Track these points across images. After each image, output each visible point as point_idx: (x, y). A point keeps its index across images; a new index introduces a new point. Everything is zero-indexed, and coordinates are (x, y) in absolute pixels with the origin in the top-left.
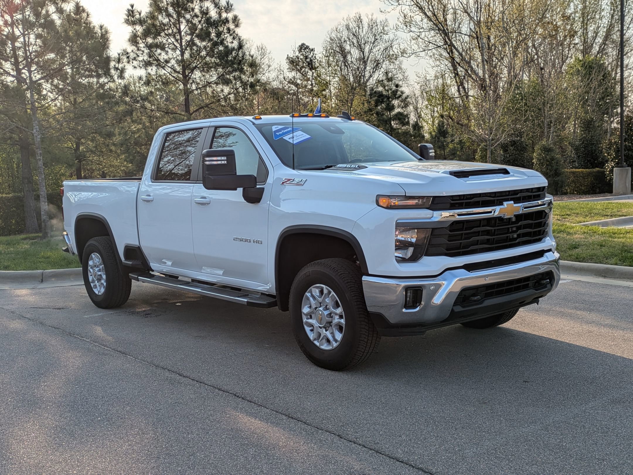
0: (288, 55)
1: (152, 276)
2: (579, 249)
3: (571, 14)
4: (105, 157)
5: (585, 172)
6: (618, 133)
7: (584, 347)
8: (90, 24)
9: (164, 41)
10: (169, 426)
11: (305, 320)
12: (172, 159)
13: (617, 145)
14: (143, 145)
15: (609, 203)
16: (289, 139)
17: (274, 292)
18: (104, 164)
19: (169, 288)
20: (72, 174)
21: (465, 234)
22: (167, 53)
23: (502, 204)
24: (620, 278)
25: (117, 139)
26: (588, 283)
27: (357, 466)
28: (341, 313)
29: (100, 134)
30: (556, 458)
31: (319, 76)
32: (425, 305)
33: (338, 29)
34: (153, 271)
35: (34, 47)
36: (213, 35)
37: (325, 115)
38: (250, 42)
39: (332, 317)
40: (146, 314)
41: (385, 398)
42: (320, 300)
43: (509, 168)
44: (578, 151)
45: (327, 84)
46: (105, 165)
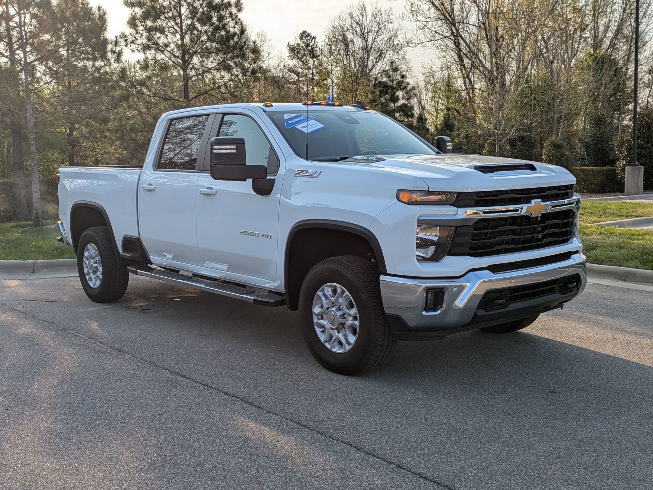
0: (289, 43)
1: (151, 270)
2: (597, 251)
3: (582, 7)
4: (99, 144)
5: (595, 170)
6: (630, 130)
7: (610, 356)
8: (88, 4)
9: (164, 25)
10: (173, 432)
11: (315, 320)
12: (172, 147)
13: (629, 143)
14: (139, 132)
15: (623, 203)
16: (302, 128)
17: (283, 290)
18: (98, 150)
19: (167, 282)
20: (63, 160)
21: (491, 233)
22: (166, 37)
23: (529, 202)
24: (641, 282)
25: (112, 125)
26: (608, 286)
27: (377, 482)
28: (356, 314)
29: (95, 119)
30: (592, 478)
31: (320, 64)
32: (446, 308)
33: (341, 17)
34: (152, 263)
35: (29, 28)
36: (215, 19)
37: (338, 104)
38: (250, 28)
39: (345, 318)
40: (144, 310)
41: (403, 407)
42: (333, 299)
43: (535, 164)
44: (588, 148)
45: (329, 74)
46: (99, 152)
